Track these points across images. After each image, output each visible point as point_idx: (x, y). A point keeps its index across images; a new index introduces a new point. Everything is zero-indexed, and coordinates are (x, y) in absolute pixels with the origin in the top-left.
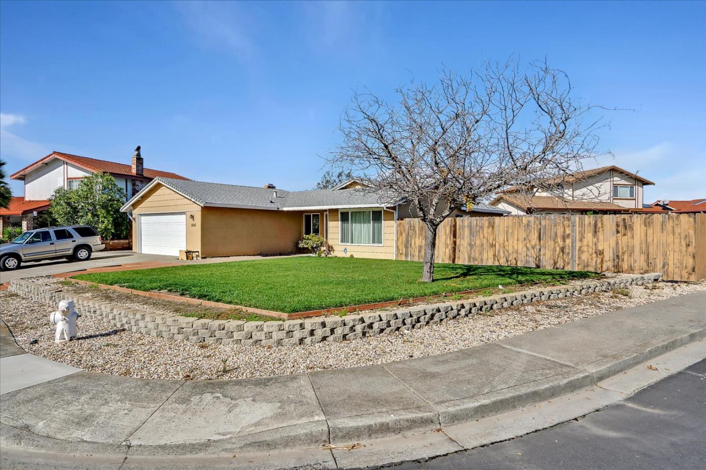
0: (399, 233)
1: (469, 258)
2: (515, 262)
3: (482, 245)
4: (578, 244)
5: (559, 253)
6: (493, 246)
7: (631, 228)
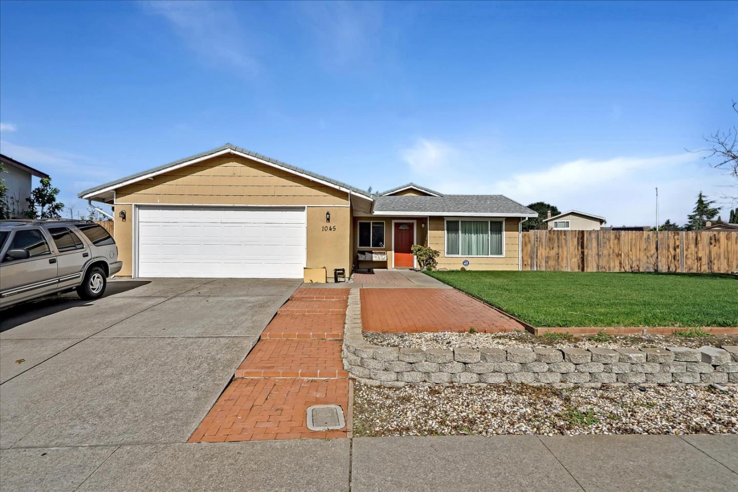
0: (525, 244)
1: (598, 266)
2: (637, 268)
3: (609, 255)
4: (685, 253)
5: (671, 260)
6: (619, 255)
7: (719, 240)
